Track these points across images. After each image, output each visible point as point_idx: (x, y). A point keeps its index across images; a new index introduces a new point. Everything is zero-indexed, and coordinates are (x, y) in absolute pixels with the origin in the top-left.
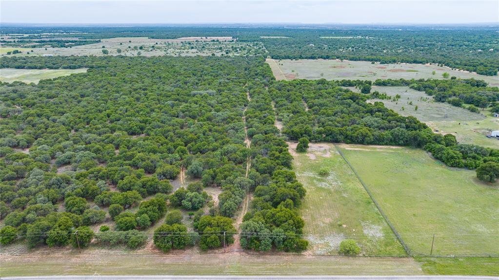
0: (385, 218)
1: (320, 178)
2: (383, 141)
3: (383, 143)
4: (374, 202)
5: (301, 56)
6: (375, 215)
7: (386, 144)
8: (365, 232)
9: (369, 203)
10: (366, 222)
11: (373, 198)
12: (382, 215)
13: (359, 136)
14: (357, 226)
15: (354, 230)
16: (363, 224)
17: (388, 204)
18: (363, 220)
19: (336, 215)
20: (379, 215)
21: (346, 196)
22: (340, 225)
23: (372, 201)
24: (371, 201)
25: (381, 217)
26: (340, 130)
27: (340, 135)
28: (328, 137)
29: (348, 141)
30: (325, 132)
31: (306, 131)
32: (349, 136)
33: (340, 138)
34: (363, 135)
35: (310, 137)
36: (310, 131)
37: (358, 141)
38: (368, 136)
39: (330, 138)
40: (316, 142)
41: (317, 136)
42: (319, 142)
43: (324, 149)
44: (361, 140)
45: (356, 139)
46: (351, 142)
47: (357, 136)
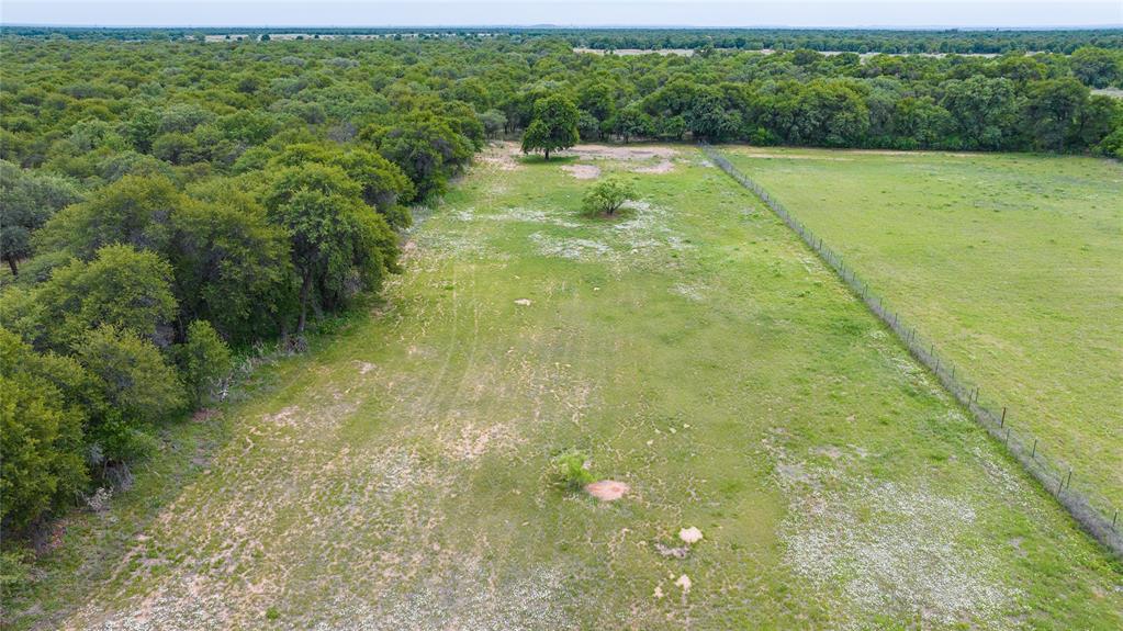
0: (989, 426)
1: (575, 225)
2: (911, 134)
3: (913, 141)
4: (887, 326)
5: (668, 40)
6: (903, 404)
7: (926, 145)
8: (809, 553)
9: (853, 330)
10: (822, 461)
11: (874, 303)
12: (964, 407)
13: (806, 107)
14: (731, 490)
15: (691, 534)
16: (791, 473)
17: (987, 339)
18: (798, 439)
19: (578, 401)
20: (932, 402)
21: (698, 297)
22: (575, 485)
23: (869, 319)
24: (860, 317)
25: (956, 415)
26: (726, 89)
27: (726, 109)
28: (675, 119)
29: (762, 130)
30: (664, 98)
31: (588, 95)
32: (764, 112)
33: (726, 116)
34: (824, 105)
35: (601, 119)
36: (602, 94)
37: (801, 131)
38: (848, 109)
39: (683, 122)
40: (627, 143)
41: (630, 113)
42: (638, 143)
43: (652, 155)
44: (814, 125)
45: (795, 123)
46: (772, 137)
47: (800, 110)
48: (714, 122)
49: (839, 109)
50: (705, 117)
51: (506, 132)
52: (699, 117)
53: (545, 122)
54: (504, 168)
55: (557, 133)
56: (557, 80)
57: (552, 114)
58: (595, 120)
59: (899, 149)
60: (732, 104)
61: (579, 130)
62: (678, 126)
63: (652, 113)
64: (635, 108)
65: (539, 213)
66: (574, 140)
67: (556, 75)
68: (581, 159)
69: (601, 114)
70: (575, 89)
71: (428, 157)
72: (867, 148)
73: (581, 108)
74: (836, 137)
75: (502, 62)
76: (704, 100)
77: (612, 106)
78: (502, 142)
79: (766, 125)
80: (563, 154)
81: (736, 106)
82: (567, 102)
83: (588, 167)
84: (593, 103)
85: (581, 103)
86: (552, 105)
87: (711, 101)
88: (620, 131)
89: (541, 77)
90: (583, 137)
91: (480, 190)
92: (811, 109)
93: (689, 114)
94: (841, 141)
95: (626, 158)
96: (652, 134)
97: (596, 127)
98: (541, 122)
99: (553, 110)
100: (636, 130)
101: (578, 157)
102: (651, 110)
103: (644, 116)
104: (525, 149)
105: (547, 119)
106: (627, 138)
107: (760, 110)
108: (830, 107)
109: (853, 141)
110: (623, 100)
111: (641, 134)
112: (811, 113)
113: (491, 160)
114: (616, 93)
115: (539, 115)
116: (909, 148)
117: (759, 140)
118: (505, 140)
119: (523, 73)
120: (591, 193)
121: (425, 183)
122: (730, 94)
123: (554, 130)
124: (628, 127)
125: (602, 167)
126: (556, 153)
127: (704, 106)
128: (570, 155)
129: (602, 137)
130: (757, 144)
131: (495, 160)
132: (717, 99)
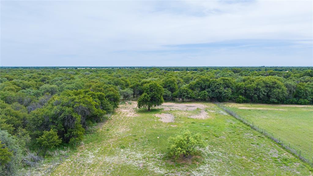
2: (305, 98)
3: (306, 101)
13: (259, 87)
26: (224, 80)
27: (225, 88)
28: (203, 92)
29: (240, 96)
30: (198, 83)
31: (167, 82)
32: (241, 89)
33: (226, 91)
34: (267, 86)
35: (172, 92)
36: (172, 82)
37: (258, 96)
38: (278, 88)
39: (207, 93)
40: (183, 102)
41: (184, 89)
42: (188, 101)
43: (196, 108)
44: (264, 94)
45: (255, 94)
46: (246, 99)
47: (257, 88)
48: (220, 93)
49: (274, 87)
50: (217, 91)
51: (134, 97)
52: (213, 91)
53: (148, 94)
54: (128, 115)
55: (154, 99)
56: (155, 78)
57: (151, 91)
58: (170, 92)
59: (301, 104)
60: (227, 86)
61: (164, 96)
62: (205, 95)
63: (193, 89)
64: (186, 87)
65: (139, 155)
66: (162, 102)
67: (155, 76)
68: (165, 110)
69: (172, 90)
70: (161, 80)
71: (72, 117)
72: (286, 104)
73: (164, 87)
74: (274, 100)
75: (138, 73)
76: (215, 84)
77: (177, 86)
78: (131, 101)
79: (241, 94)
80: (157, 107)
81: (228, 87)
82: (158, 85)
83: (168, 115)
84: (169, 86)
85: (164, 86)
86: (151, 86)
87: (218, 85)
88: (180, 97)
89: (150, 77)
90: (165, 99)
91: (111, 132)
92: (262, 88)
93: (209, 90)
94: (276, 101)
95: (185, 109)
96: (194, 98)
97: (170, 95)
98: (146, 94)
99: (152, 88)
100: (187, 96)
101: (163, 109)
102: (192, 88)
103: (190, 91)
104: (139, 106)
105: (149, 93)
106: (183, 99)
107: (238, 88)
108: (270, 87)
109: (282, 101)
110: (180, 84)
111: (189, 98)
112: (262, 89)
113: (123, 111)
114: (177, 82)
115: (145, 91)
116: (305, 104)
117: (240, 101)
118: (132, 100)
119: (144, 76)
120: (174, 146)
121: (69, 133)
122: (226, 82)
123: (152, 97)
124: (184, 95)
125: (175, 115)
126: (153, 107)
127: (215, 87)
128: (159, 108)
129: (173, 99)
130: (239, 102)
131: (125, 111)
132: (221, 84)
